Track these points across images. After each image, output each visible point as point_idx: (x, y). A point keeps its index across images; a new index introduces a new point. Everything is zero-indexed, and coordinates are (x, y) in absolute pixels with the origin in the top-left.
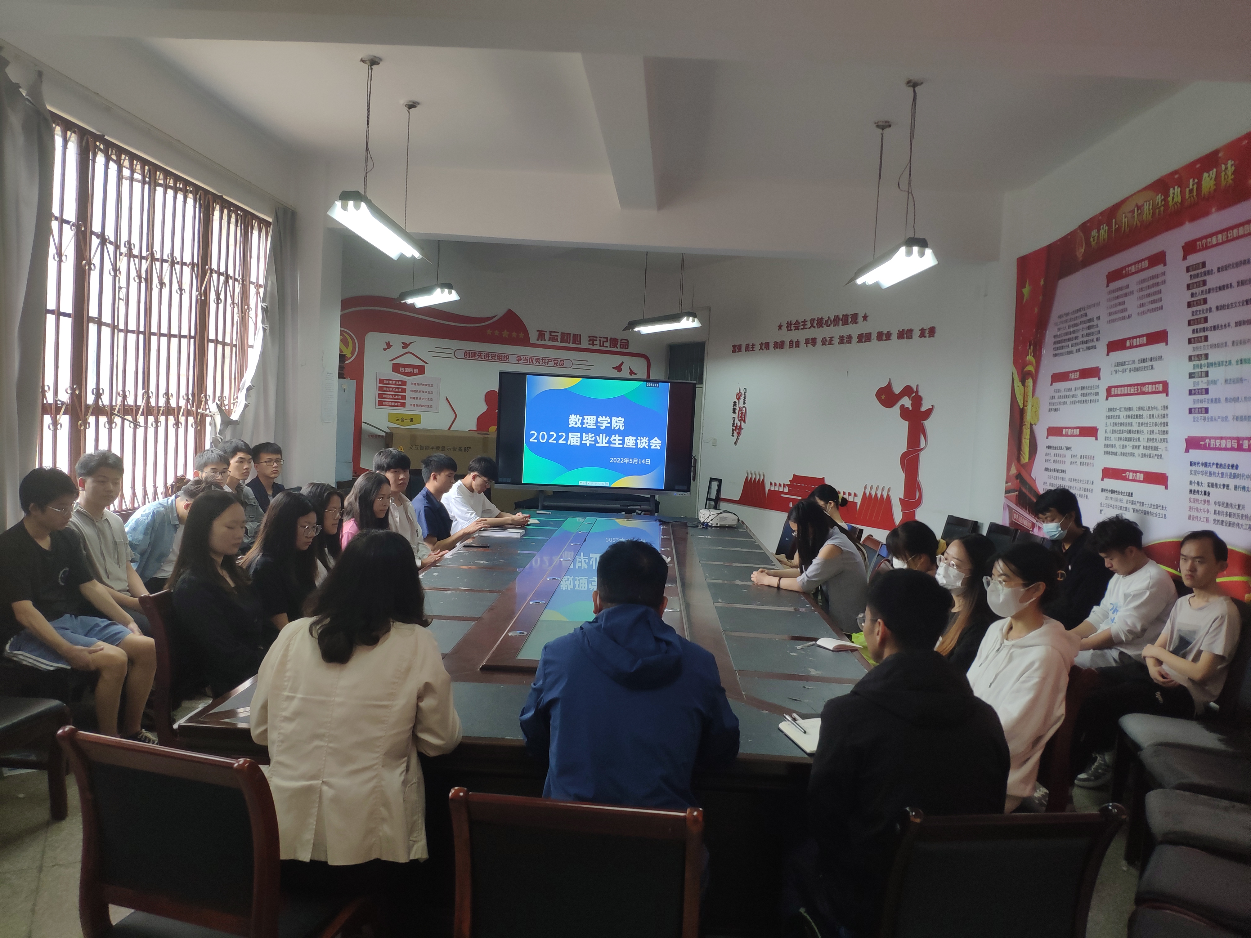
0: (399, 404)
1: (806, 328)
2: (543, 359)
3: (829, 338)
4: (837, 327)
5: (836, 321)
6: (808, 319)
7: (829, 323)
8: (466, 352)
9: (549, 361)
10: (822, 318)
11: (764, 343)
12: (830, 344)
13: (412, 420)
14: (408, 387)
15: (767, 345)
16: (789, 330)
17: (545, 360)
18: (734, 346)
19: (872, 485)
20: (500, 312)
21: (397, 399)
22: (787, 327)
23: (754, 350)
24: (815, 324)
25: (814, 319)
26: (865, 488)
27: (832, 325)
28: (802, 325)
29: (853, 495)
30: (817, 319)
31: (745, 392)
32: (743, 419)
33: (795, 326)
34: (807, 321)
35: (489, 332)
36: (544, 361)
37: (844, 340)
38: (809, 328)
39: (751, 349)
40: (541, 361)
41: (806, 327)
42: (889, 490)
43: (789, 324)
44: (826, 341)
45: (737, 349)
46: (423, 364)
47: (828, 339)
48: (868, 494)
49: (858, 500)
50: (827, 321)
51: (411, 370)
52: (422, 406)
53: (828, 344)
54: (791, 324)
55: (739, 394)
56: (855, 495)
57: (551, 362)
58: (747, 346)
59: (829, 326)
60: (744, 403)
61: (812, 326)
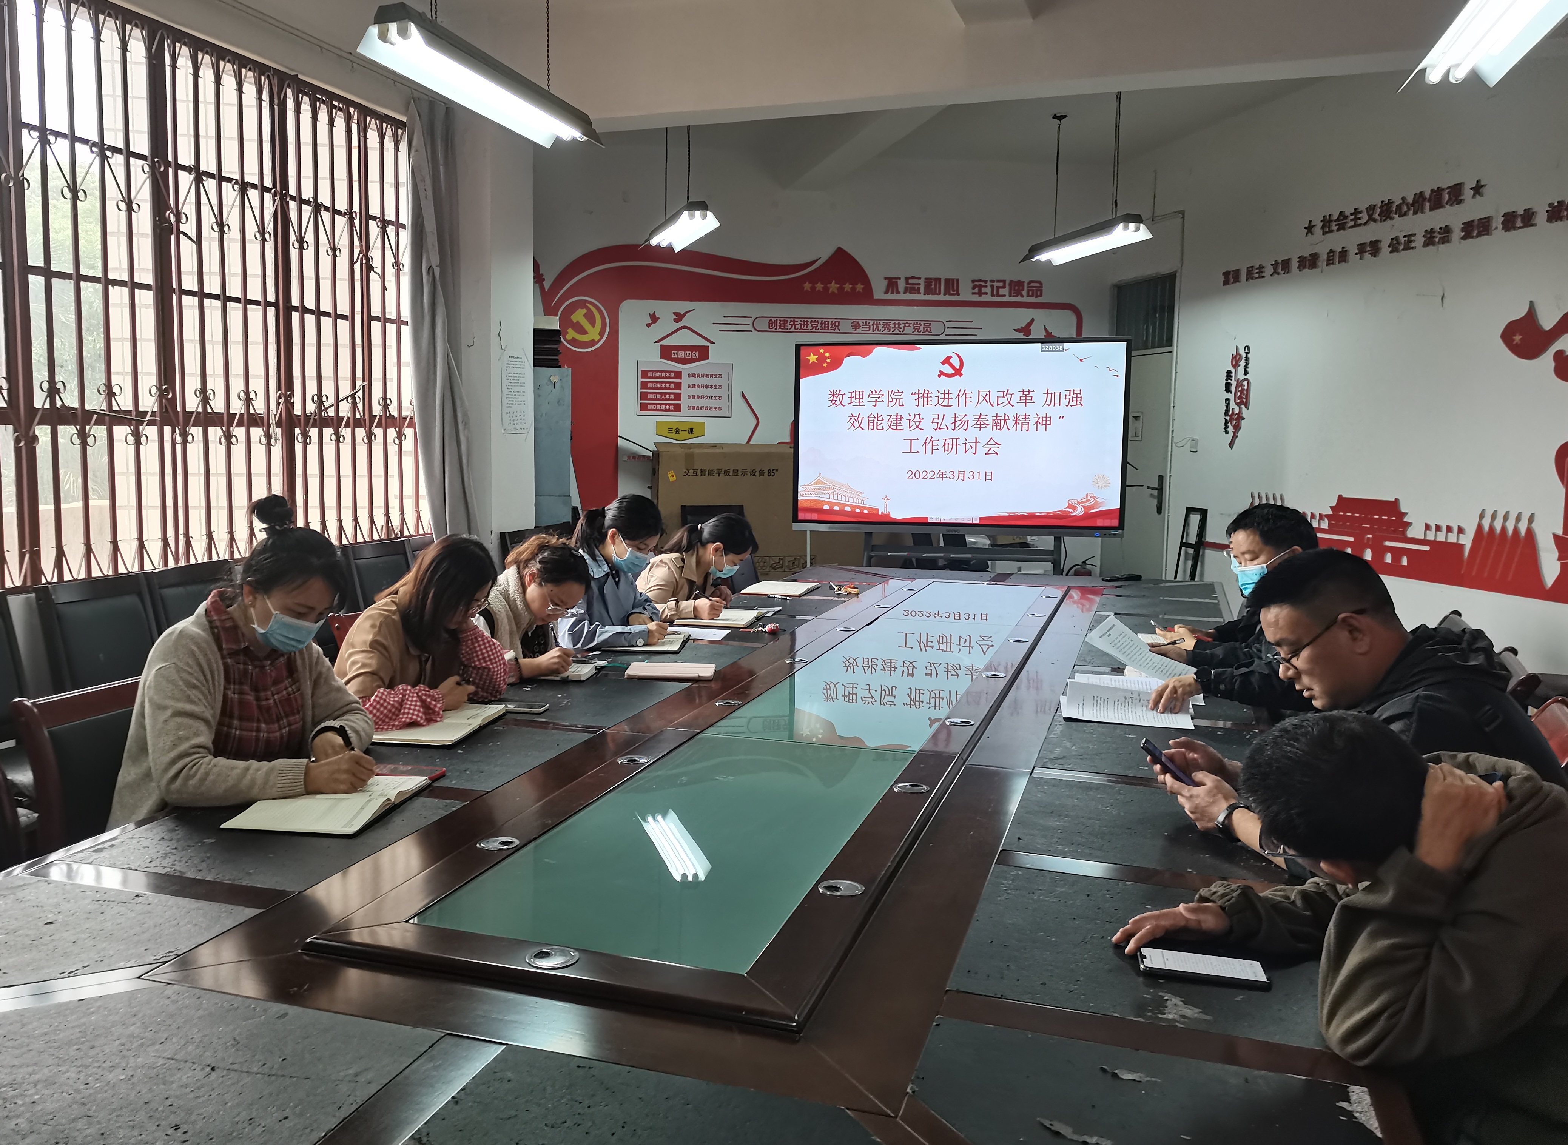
0: (672, 408)
1: (1360, 225)
2: (895, 324)
3: (1404, 237)
4: (1419, 214)
5: (1418, 203)
6: (1363, 208)
7: (1405, 208)
8: (771, 320)
9: (905, 326)
10: (1390, 202)
11: (1280, 261)
12: (1407, 248)
13: (691, 431)
14: (685, 381)
15: (1286, 265)
16: (1327, 233)
17: (899, 324)
18: (1226, 274)
19: (1495, 512)
20: (824, 253)
21: (669, 400)
22: (1323, 228)
23: (1263, 277)
24: (1376, 216)
25: (1375, 206)
26: (1482, 516)
27: (1411, 212)
28: (1352, 220)
29: (1456, 530)
30: (1380, 204)
31: (1247, 353)
32: (1244, 400)
33: (1340, 222)
34: (1361, 212)
35: (807, 286)
36: (897, 326)
37: (1434, 237)
38: (1365, 224)
39: (1257, 275)
40: (893, 326)
41: (1359, 222)
42: (1531, 519)
43: (1327, 222)
44: (1399, 243)
45: (1231, 278)
46: (706, 344)
47: (1403, 240)
48: (1486, 527)
49: (1467, 541)
50: (1399, 207)
51: (688, 354)
52: (706, 408)
53: (1403, 250)
54: (1330, 221)
55: (1236, 357)
56: (1461, 530)
57: (909, 326)
58: (1250, 271)
59: (1405, 214)
60: (1246, 373)
61: (1371, 219)
